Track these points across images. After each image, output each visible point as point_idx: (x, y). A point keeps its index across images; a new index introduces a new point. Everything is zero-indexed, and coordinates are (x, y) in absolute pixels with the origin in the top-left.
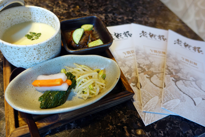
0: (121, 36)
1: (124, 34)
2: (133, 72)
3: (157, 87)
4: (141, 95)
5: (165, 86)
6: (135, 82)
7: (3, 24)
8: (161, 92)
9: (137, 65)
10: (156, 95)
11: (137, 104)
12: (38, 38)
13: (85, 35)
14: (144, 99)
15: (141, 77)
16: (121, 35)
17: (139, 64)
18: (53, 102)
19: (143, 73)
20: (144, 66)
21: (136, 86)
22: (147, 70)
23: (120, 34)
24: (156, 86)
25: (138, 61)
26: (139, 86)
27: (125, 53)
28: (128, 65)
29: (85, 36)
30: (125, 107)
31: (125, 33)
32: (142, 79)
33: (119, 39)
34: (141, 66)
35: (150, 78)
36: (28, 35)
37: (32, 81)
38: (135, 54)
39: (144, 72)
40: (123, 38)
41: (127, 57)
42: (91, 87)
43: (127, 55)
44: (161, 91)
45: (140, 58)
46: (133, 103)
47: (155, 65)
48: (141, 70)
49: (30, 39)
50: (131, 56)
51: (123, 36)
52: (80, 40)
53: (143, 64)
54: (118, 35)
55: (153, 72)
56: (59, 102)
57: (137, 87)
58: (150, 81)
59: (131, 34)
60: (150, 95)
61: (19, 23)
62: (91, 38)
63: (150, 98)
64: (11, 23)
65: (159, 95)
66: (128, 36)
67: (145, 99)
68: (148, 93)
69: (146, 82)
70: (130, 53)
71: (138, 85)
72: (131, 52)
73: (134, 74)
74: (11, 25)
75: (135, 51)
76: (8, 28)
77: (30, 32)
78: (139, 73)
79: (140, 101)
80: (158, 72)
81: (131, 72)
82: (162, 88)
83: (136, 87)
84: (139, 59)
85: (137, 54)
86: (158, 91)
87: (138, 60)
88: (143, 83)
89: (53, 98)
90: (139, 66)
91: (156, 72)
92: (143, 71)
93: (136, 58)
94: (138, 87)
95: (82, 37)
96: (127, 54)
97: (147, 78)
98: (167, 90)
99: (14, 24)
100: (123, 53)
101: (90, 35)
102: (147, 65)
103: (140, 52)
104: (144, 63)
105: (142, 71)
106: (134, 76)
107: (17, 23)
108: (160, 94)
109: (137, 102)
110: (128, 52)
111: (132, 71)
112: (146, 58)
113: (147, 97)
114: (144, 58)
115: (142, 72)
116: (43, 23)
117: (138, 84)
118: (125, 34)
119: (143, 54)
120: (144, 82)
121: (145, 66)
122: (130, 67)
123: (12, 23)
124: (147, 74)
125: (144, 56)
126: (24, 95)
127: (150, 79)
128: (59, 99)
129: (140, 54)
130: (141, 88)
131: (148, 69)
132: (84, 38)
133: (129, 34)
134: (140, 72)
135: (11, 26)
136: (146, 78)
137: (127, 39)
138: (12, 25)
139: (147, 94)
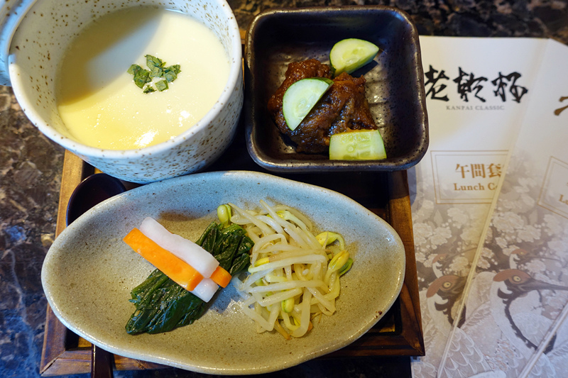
0: (480, 88)
1: (494, 82)
2: (459, 254)
3: (520, 340)
4: (448, 347)
5: (549, 349)
6: (449, 292)
7: (64, 18)
8: (525, 362)
9: (487, 233)
10: (500, 368)
11: (422, 372)
12: (167, 88)
13: (329, 102)
14: (453, 366)
15: (479, 288)
16: (482, 83)
17: (496, 233)
18: (164, 319)
19: (494, 274)
20: (509, 245)
21: (446, 309)
22: (513, 265)
23: (481, 79)
24: (519, 334)
25: (496, 218)
26: (457, 315)
27: (465, 169)
28: (454, 222)
29: (327, 106)
30: (381, 367)
31: (501, 76)
32: (479, 293)
33: (465, 104)
34: (500, 242)
35: (508, 299)
36: (138, 67)
37: (127, 225)
38: (499, 181)
39: (497, 271)
40: (483, 100)
41: (463, 188)
42: (288, 305)
43: (469, 180)
44: (524, 359)
45: (510, 210)
46: (412, 363)
47: (554, 254)
48: (493, 260)
49: (142, 88)
50: (481, 187)
51: (488, 89)
52: (307, 118)
53: (510, 235)
54: (472, 80)
55: (531, 279)
56: (184, 317)
57: (449, 313)
58: (503, 311)
59: (525, 91)
60: (480, 361)
61: (119, 7)
62: (350, 115)
63: (475, 371)
64: (92, 11)
65: (514, 370)
66: (509, 96)
67: (456, 367)
68: (475, 352)
69: (487, 309)
70: (484, 176)
71: (457, 310)
72: (487, 172)
73: (458, 265)
74: (94, 16)
75: (504, 171)
76: (82, 26)
77: (147, 56)
78: (479, 269)
79: (437, 366)
80: (554, 282)
81: (454, 251)
82: (536, 348)
83: (445, 313)
84: (505, 211)
85: (504, 190)
86: (515, 353)
87: (501, 214)
88: (476, 309)
89: (166, 309)
90: (493, 240)
91: (545, 279)
92: (499, 265)
93: (494, 206)
94: (453, 314)
95: (318, 106)
96: (468, 175)
97: (501, 294)
98: (549, 364)
99: (103, 12)
100: (458, 166)
101: (351, 102)
102: (523, 245)
103: (522, 181)
104: (516, 234)
105: (492, 264)
106: (456, 270)
107: (112, 9)
108: (517, 365)
109: (425, 365)
110: (477, 170)
111: (459, 249)
112: (534, 217)
113: (465, 362)
114: (525, 215)
115: (493, 268)
116: (197, 20)
117: (456, 304)
118: (499, 82)
119: (531, 193)
120: (481, 308)
121: (513, 248)
122: (457, 233)
123: (96, 9)
124: (507, 283)
125: (530, 202)
126: (101, 262)
127: (508, 303)
128: (184, 311)
129: (518, 190)
130: (459, 326)
131: (523, 260)
132: (323, 111)
133: (514, 87)
134: (484, 267)
135: (94, 18)
136: (494, 295)
137: (500, 108)
138: (98, 16)
139: (472, 353)
